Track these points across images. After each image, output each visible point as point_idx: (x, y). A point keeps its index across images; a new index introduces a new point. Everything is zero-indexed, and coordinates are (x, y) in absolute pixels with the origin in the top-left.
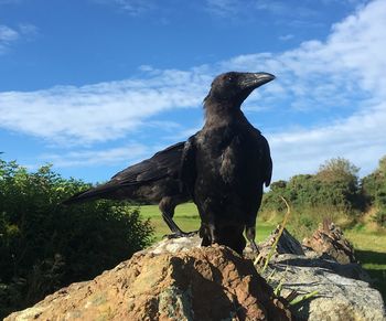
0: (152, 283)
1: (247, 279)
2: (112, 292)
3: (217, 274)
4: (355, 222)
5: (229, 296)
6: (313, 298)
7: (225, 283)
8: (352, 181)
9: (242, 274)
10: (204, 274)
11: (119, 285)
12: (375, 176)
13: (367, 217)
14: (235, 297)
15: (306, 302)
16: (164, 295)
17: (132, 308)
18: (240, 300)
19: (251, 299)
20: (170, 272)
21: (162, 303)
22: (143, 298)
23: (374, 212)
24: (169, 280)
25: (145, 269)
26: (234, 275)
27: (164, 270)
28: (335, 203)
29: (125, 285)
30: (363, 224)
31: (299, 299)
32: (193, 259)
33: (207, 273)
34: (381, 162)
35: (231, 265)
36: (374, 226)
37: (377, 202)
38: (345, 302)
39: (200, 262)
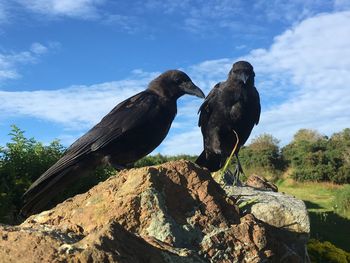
0: (135, 186)
1: (206, 183)
2: (106, 194)
3: (184, 180)
4: (277, 179)
5: (193, 195)
6: (254, 203)
7: (189, 186)
8: (275, 149)
9: (202, 180)
10: (174, 180)
11: (111, 189)
12: (291, 146)
13: (286, 175)
14: (197, 196)
15: (249, 206)
16: (144, 194)
17: (121, 204)
18: (201, 199)
19: (209, 197)
20: (148, 177)
21: (143, 200)
22: (129, 196)
23: (291, 171)
24: (148, 183)
25: (129, 177)
26: (196, 180)
27: (144, 176)
28: (263, 165)
29: (116, 188)
30: (283, 180)
31: (244, 204)
32: (165, 170)
33: (176, 180)
34: (295, 136)
35: (194, 174)
36: (290, 181)
37: (292, 164)
38: (278, 205)
39: (170, 172)
